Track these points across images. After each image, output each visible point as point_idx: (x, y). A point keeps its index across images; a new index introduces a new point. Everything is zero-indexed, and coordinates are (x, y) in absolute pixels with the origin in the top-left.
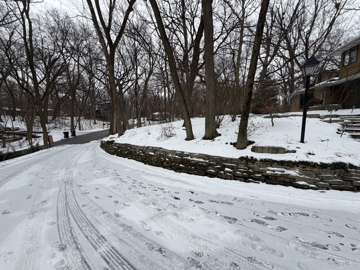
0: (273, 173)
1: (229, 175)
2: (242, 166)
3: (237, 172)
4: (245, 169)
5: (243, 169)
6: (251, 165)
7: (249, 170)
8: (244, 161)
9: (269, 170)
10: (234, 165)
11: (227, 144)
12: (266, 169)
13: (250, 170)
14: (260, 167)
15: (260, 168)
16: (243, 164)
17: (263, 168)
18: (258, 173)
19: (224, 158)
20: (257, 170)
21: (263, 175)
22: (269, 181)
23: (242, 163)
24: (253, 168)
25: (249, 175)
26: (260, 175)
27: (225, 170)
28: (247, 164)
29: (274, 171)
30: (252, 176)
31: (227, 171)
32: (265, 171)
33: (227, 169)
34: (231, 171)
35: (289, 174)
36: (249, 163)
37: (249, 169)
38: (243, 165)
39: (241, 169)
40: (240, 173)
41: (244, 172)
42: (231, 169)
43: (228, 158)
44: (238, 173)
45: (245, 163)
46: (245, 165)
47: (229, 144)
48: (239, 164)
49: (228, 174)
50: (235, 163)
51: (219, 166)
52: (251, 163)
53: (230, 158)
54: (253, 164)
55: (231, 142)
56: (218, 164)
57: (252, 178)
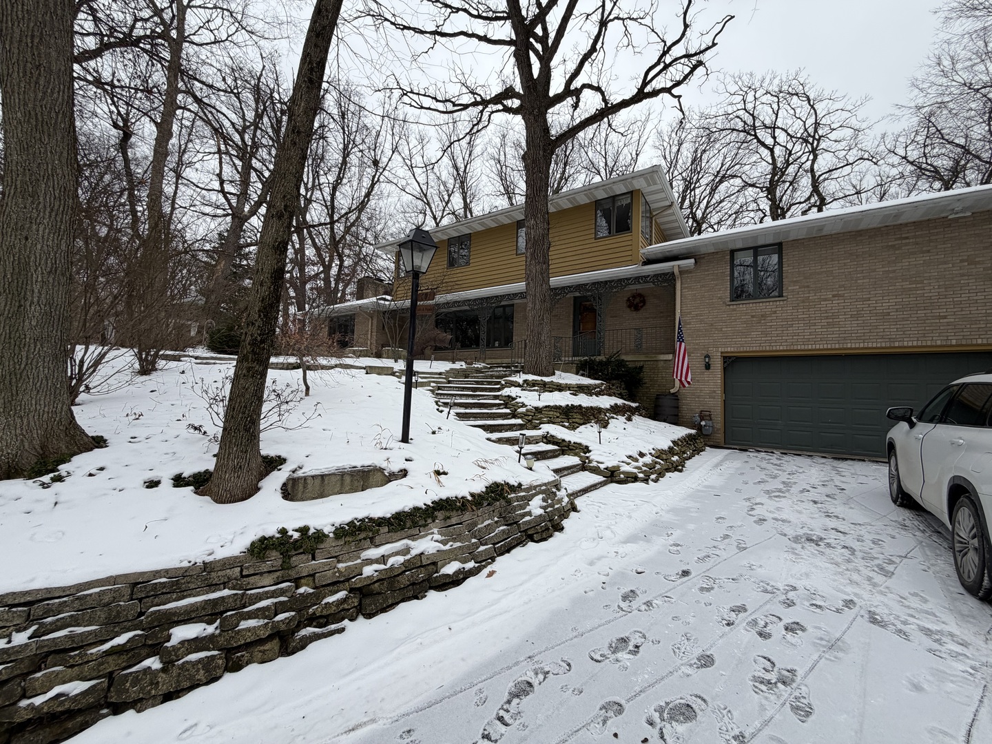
0: (382, 567)
1: (200, 661)
2: (266, 584)
3: (244, 625)
4: (282, 592)
5: (273, 595)
6: (304, 564)
7: (297, 587)
8: (274, 558)
9: (370, 562)
10: (226, 592)
11: (152, 484)
12: (359, 561)
13: (302, 590)
14: (339, 562)
15: (340, 566)
16: (269, 572)
17: (350, 560)
18: (334, 586)
19: (157, 574)
20: (329, 577)
21: (351, 590)
22: (375, 605)
23: (265, 566)
24: (313, 575)
25: (299, 611)
26: (342, 595)
27: (174, 641)
28: (286, 566)
29: (383, 559)
30: (314, 613)
31: (182, 643)
32: (356, 572)
33: (181, 633)
34: (211, 629)
35: (422, 553)
36: (294, 559)
37: (297, 582)
38: (268, 580)
39: (261, 599)
40: (262, 622)
41: (279, 609)
42: (210, 623)
43: (187, 569)
44: (248, 630)
45: (280, 562)
46: (278, 574)
47: (167, 484)
48: (251, 580)
49: (194, 657)
50: (230, 579)
51: (122, 639)
52: (304, 557)
53: (199, 561)
54: (314, 559)
55: (176, 471)
56: (114, 625)
57: (312, 620)
